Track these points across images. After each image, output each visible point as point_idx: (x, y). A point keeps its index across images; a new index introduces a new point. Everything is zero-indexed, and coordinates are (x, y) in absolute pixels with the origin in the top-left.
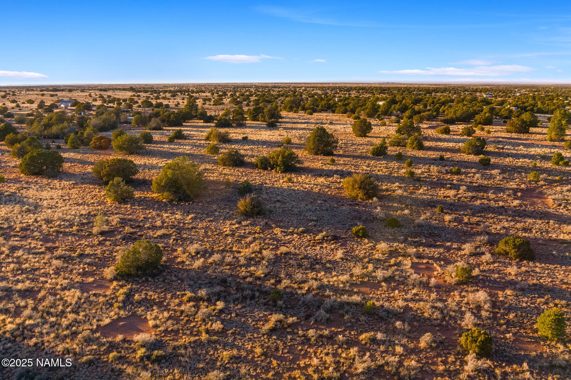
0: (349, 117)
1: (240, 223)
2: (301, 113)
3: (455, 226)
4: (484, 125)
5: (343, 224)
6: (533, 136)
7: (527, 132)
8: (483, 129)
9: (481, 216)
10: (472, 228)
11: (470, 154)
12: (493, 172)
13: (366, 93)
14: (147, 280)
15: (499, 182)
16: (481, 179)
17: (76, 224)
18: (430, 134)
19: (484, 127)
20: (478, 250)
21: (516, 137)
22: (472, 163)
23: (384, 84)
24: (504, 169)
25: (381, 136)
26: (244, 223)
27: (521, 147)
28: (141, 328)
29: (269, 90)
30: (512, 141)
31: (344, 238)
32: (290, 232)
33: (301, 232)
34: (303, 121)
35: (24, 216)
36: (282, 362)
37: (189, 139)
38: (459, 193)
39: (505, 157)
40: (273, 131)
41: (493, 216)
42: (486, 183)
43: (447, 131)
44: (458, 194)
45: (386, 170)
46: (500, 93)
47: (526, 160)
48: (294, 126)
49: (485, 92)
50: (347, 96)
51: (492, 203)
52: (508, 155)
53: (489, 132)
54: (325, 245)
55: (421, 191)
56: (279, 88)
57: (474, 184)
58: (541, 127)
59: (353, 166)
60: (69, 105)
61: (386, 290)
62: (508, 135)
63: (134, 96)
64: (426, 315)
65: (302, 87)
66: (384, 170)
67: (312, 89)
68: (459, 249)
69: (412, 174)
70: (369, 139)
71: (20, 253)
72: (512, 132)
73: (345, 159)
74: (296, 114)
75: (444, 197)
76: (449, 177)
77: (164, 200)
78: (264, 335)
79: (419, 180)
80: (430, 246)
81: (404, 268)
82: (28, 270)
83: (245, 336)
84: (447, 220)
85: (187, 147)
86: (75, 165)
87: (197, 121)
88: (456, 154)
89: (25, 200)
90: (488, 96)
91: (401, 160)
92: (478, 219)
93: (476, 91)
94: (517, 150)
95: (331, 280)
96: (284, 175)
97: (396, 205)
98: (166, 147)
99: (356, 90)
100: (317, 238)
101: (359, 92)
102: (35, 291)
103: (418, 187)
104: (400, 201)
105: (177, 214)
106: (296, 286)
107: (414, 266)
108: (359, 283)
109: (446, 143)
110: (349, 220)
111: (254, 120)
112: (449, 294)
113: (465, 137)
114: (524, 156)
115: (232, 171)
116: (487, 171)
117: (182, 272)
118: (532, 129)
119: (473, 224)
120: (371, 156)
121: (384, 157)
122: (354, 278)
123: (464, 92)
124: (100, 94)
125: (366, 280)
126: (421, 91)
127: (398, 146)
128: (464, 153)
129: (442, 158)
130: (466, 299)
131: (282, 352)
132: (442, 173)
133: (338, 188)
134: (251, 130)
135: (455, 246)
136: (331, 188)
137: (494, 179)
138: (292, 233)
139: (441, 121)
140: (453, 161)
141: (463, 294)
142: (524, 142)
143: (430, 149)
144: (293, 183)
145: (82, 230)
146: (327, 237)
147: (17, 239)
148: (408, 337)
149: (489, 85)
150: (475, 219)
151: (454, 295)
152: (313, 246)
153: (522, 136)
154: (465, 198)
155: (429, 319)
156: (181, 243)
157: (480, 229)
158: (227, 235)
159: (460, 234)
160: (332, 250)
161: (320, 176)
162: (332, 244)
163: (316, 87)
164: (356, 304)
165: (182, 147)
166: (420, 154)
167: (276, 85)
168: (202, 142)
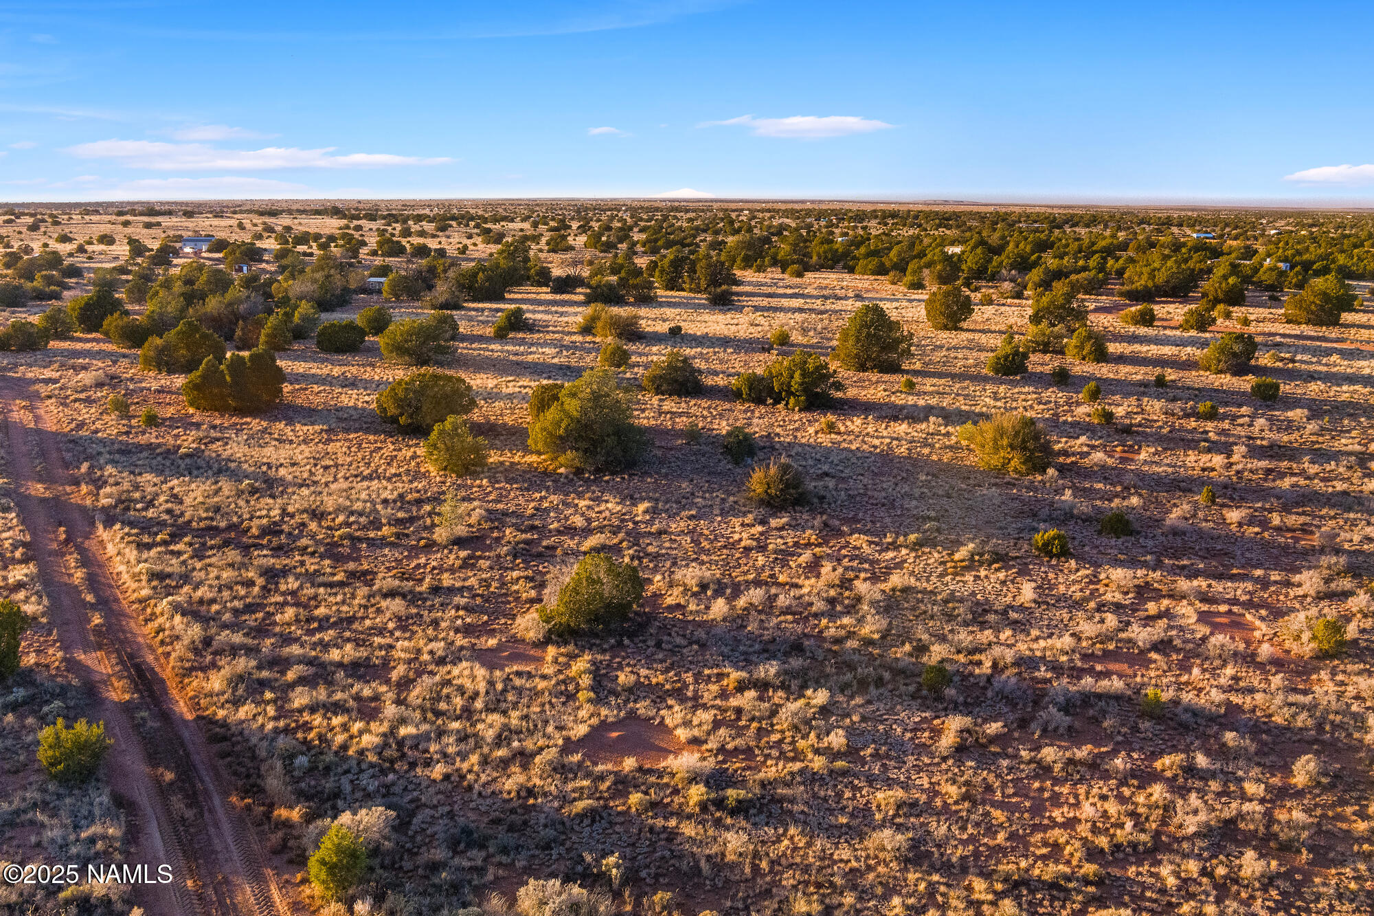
0: (894, 283)
1: (763, 522)
2: (774, 274)
3: (1257, 534)
4: (1230, 305)
5: (1001, 528)
6: (1353, 331)
7: (1334, 322)
8: (1228, 316)
9: (1304, 513)
10: (1297, 540)
11: (1221, 372)
12: (1290, 414)
13: (904, 225)
14: (620, 644)
15: (1314, 438)
16: (1270, 430)
17: (384, 521)
18: (1106, 324)
19: (1231, 309)
20: (1333, 585)
21: (1313, 334)
22: (1233, 393)
23: (935, 203)
24: (1316, 409)
25: (993, 328)
26: (774, 523)
27: (1335, 358)
28: (662, 745)
29: (665, 218)
30: (1308, 343)
31: (1017, 557)
32: (889, 544)
33: (915, 544)
34: (789, 291)
35: (252, 503)
36: (1013, 813)
37: (538, 331)
38: (1232, 460)
39: (1306, 381)
40: (729, 316)
41: (1332, 513)
42: (1286, 438)
43: (1147, 319)
44: (1231, 464)
45: (1042, 407)
46: (1227, 229)
47: (1356, 387)
48: (774, 302)
49: (1192, 226)
50: (861, 232)
51: (1318, 485)
52: (1312, 377)
53: (1246, 322)
54: (983, 573)
55: (1143, 456)
56: (687, 211)
57: (1259, 442)
58: (1365, 312)
59: (961, 398)
60: (204, 248)
61: (1165, 668)
62: (1295, 330)
63: (348, 227)
64: (1278, 719)
65: (742, 210)
66: (1036, 407)
67: (768, 215)
68: (1288, 584)
69: (1108, 416)
70: (970, 336)
71: (292, 583)
72: (1300, 323)
73: (935, 381)
74: (762, 275)
75: (1204, 470)
76: (1194, 424)
77: (562, 470)
78: (944, 759)
79: (1127, 430)
80: (1220, 577)
81: (1182, 622)
82: (332, 620)
83: (905, 763)
84: (1234, 520)
85: (547, 350)
86: (301, 389)
87: (534, 289)
88: (1187, 373)
89: (233, 465)
90: (1202, 236)
91: (1067, 385)
92: (1302, 519)
93: (1168, 222)
94: (1326, 365)
95: (1035, 646)
96: (809, 415)
97: (1100, 486)
98: (496, 349)
99: (876, 217)
100: (957, 556)
101: (886, 224)
102: (375, 665)
103: (1132, 446)
104: (1105, 478)
105: (607, 501)
106: (962, 658)
107: (1203, 617)
108: (1100, 653)
109: (1153, 347)
110: (1009, 519)
111: (672, 289)
112: (1308, 679)
113: (1193, 333)
114: (1351, 379)
115: (683, 405)
116: (1277, 413)
117: (690, 627)
118: (1347, 317)
119: (1294, 531)
120: (991, 374)
121: (1022, 378)
122: (1084, 644)
123: (1139, 224)
124: (265, 223)
125: (1111, 646)
126: (1036, 222)
127: (1045, 352)
128: (1207, 369)
129: (1160, 382)
130: (1350, 688)
131: (1003, 793)
132: (1173, 415)
133: (951, 447)
134: (677, 311)
135: (1275, 576)
136: (932, 446)
137: (1298, 429)
138: (894, 546)
139: (1121, 294)
140: (1188, 388)
141: (1340, 677)
142: (1335, 345)
143: (1121, 359)
144: (839, 433)
145: (407, 536)
146: (981, 555)
147: (265, 552)
148: (1259, 764)
149: (1193, 210)
150: (1293, 520)
151: (1319, 680)
152: (955, 574)
153: (1323, 331)
154: (1251, 471)
155: (1288, 728)
156: (651, 565)
157: (1316, 540)
158: (747, 550)
159: (1275, 551)
160: (1003, 583)
161: (895, 418)
162: (997, 570)
163: (778, 211)
164: (1117, 698)
165: (533, 349)
166: (1105, 371)
167: (676, 204)
168: (574, 338)
